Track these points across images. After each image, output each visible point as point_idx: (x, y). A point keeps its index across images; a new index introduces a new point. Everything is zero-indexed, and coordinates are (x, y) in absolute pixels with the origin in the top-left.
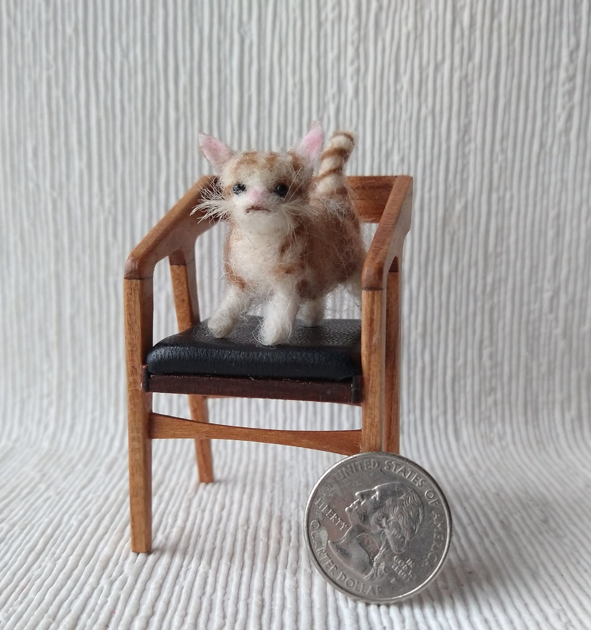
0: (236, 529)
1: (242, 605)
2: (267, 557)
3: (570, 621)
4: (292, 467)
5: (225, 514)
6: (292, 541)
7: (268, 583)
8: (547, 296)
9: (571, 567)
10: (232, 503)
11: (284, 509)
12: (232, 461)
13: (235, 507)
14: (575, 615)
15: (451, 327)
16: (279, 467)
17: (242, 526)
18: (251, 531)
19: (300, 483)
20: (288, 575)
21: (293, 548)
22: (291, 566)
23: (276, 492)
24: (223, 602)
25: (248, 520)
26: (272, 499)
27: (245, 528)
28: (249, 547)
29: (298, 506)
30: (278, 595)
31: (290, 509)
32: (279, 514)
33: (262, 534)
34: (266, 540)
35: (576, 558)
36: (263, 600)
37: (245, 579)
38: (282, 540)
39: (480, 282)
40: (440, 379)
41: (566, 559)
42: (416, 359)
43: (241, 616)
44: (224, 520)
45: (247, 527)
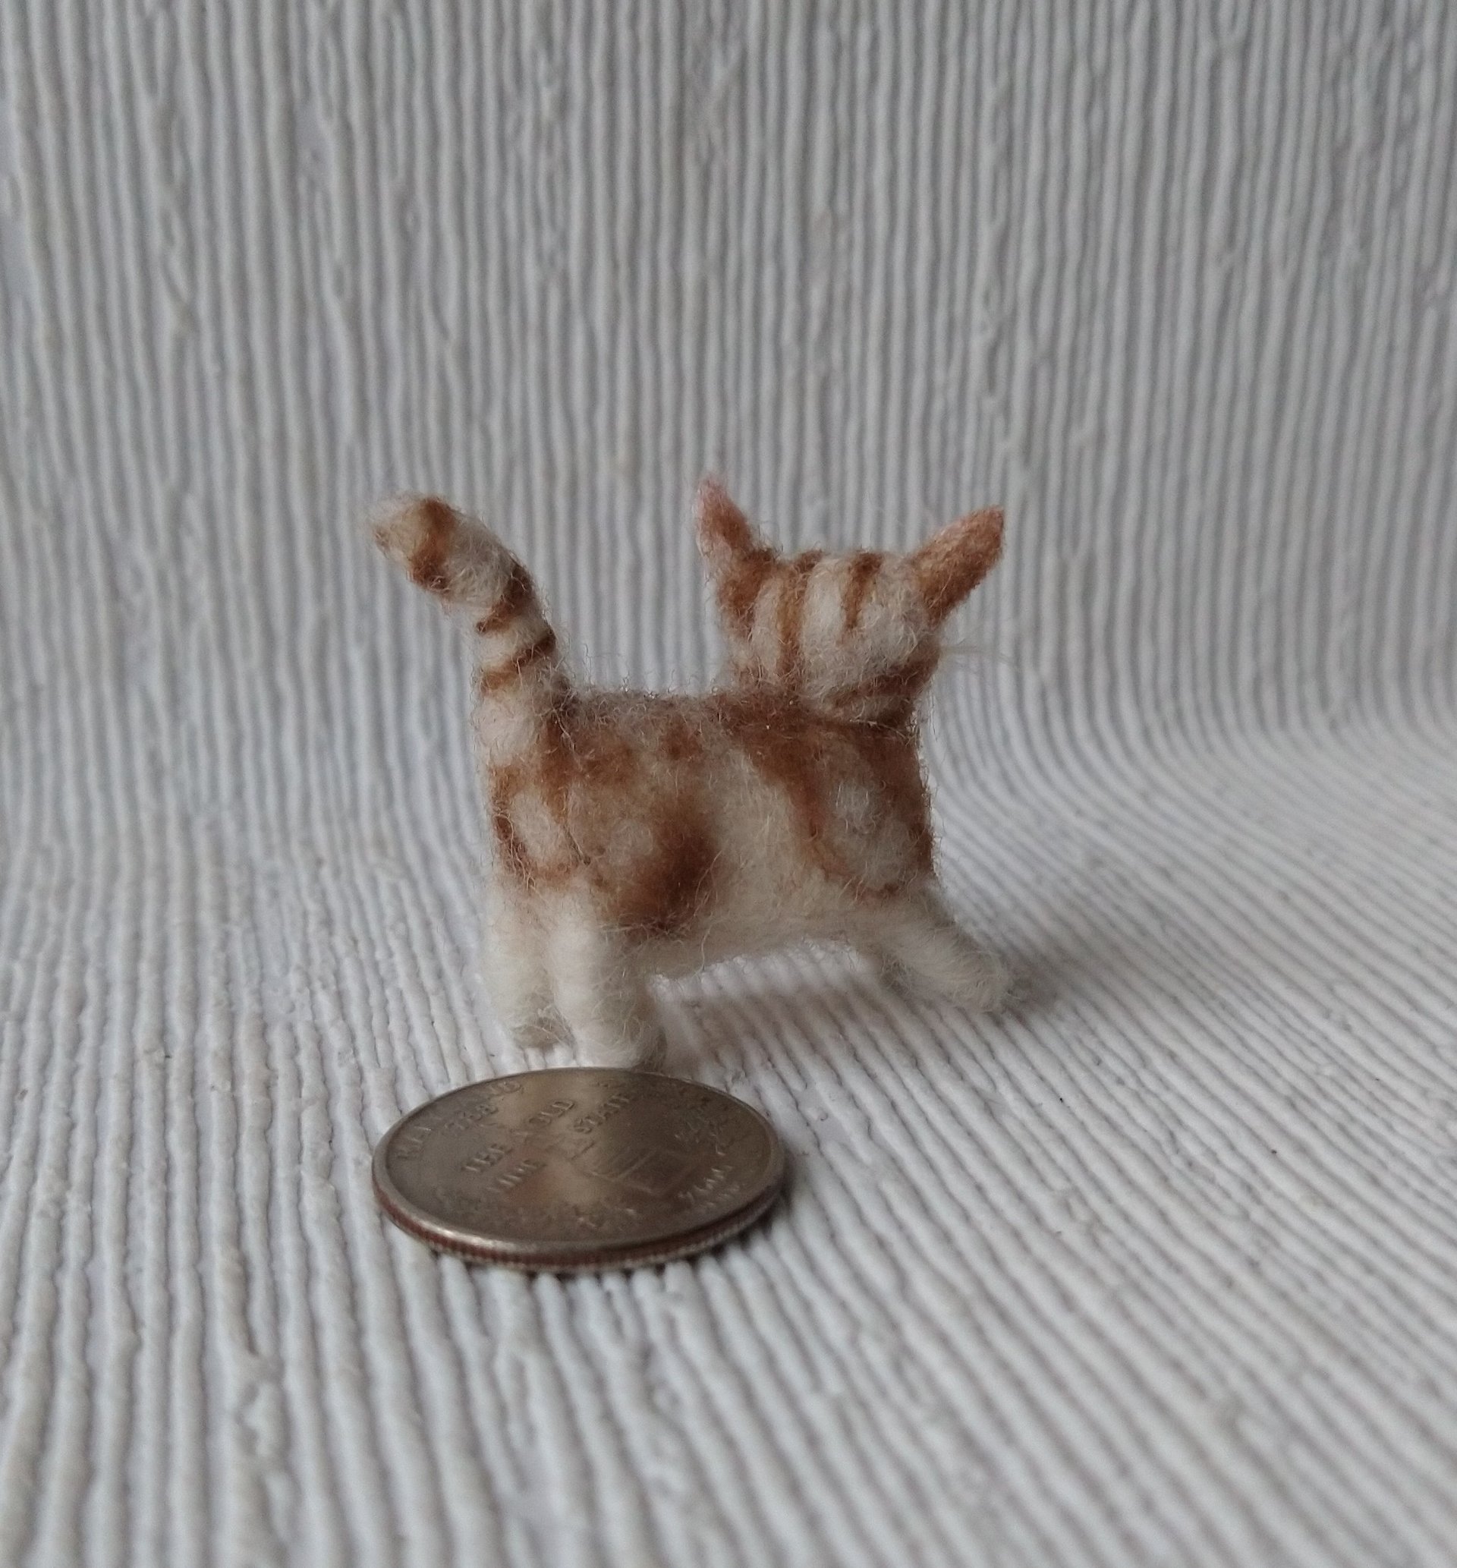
0: (132, 1064)
1: (182, 1283)
2: (237, 1136)
3: (1097, 1218)
4: (273, 876)
5: (88, 1020)
6: (306, 1084)
7: (252, 1212)
8: (978, 344)
9: (1081, 1076)
10: (106, 989)
11: (268, 993)
12: (88, 871)
13: (119, 998)
14: (1109, 1200)
16: (234, 878)
17: (148, 1052)
18: (177, 1063)
19: (305, 915)
20: (309, 1181)
21: (312, 1101)
22: (315, 1156)
23: (237, 947)
24: (124, 1281)
25: (163, 1032)
26: (228, 965)
27: (158, 1056)
28: (178, 1113)
29: (308, 982)
30: (286, 1241)
31: (287, 992)
32: (256, 1008)
33: (211, 1072)
34: (228, 1087)
35: (1091, 1052)
36: (244, 1262)
37: (180, 1207)
38: (276, 1084)
39: (791, 306)
40: (686, 596)
41: (1065, 1057)
43: (185, 1313)
44: (89, 1041)
45: (163, 1054)
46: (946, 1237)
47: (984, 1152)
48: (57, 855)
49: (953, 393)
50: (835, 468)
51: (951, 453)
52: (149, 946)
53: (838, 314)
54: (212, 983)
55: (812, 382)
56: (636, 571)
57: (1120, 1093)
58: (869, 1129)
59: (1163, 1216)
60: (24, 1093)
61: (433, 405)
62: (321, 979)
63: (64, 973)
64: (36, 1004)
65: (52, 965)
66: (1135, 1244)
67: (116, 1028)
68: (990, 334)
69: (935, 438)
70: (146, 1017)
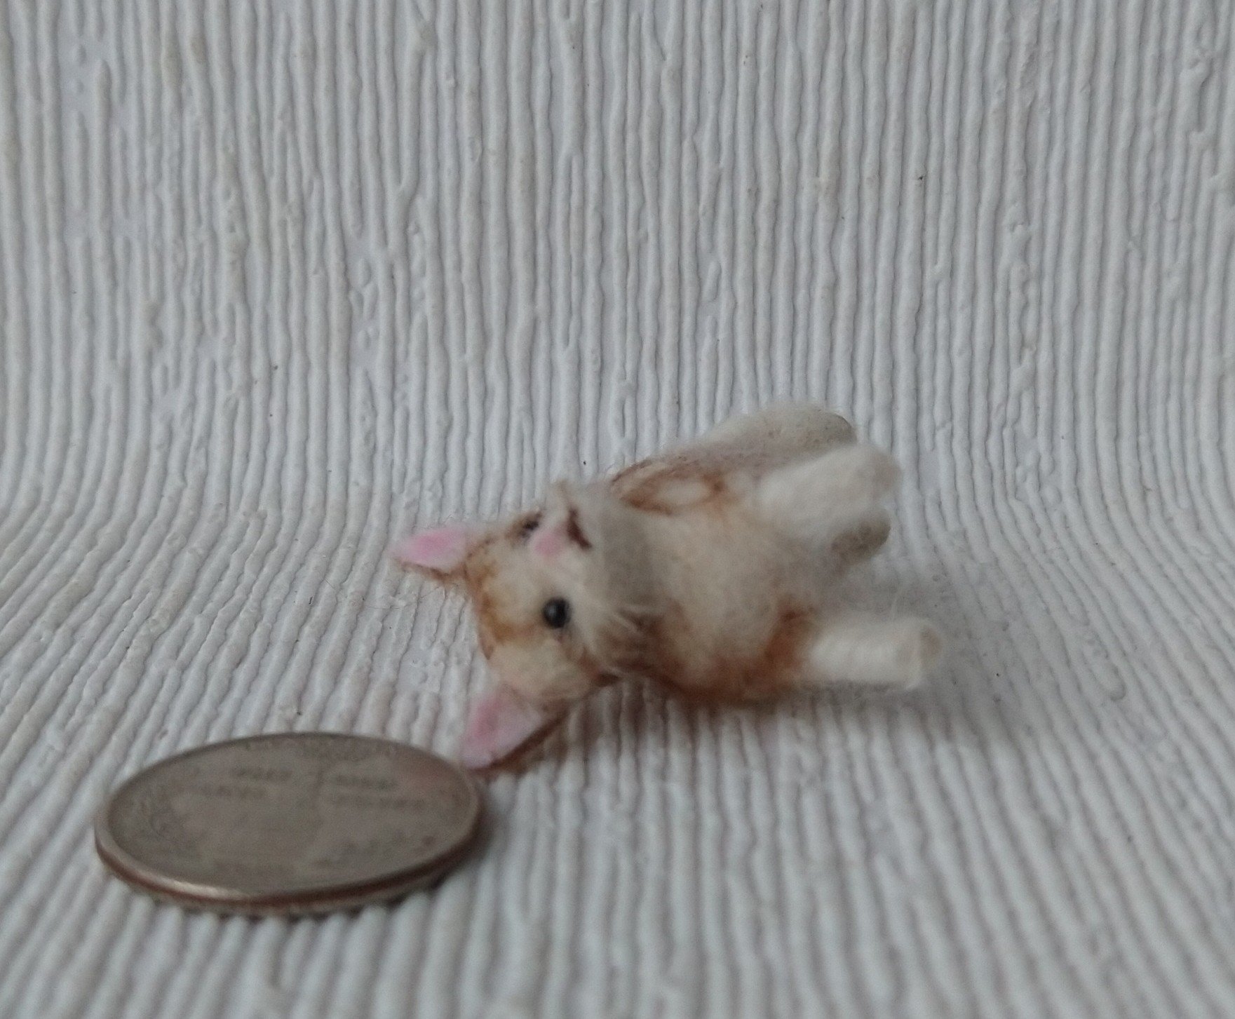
3: (1119, 959)
8: (1188, 77)
10: (267, 646)
11: (408, 664)
13: (276, 655)
15: (913, 167)
26: (381, 635)
29: (447, 657)
31: (425, 665)
32: (392, 676)
39: (998, 38)
42: (812, 259)
44: (236, 693)
45: (295, 711)
46: (959, 958)
47: (1030, 879)
48: (270, 520)
49: (1160, 125)
50: (1037, 196)
51: (1156, 184)
52: (318, 611)
53: (1046, 47)
54: (361, 650)
55: (1016, 112)
56: (833, 287)
57: (1193, 838)
58: (923, 847)
59: (1188, 962)
60: (165, 733)
61: (647, 122)
62: (458, 655)
63: (236, 630)
64: (202, 655)
65: (230, 622)
66: (1148, 986)
67: (264, 684)
68: (1200, 69)
69: (1140, 169)
70: (292, 676)
